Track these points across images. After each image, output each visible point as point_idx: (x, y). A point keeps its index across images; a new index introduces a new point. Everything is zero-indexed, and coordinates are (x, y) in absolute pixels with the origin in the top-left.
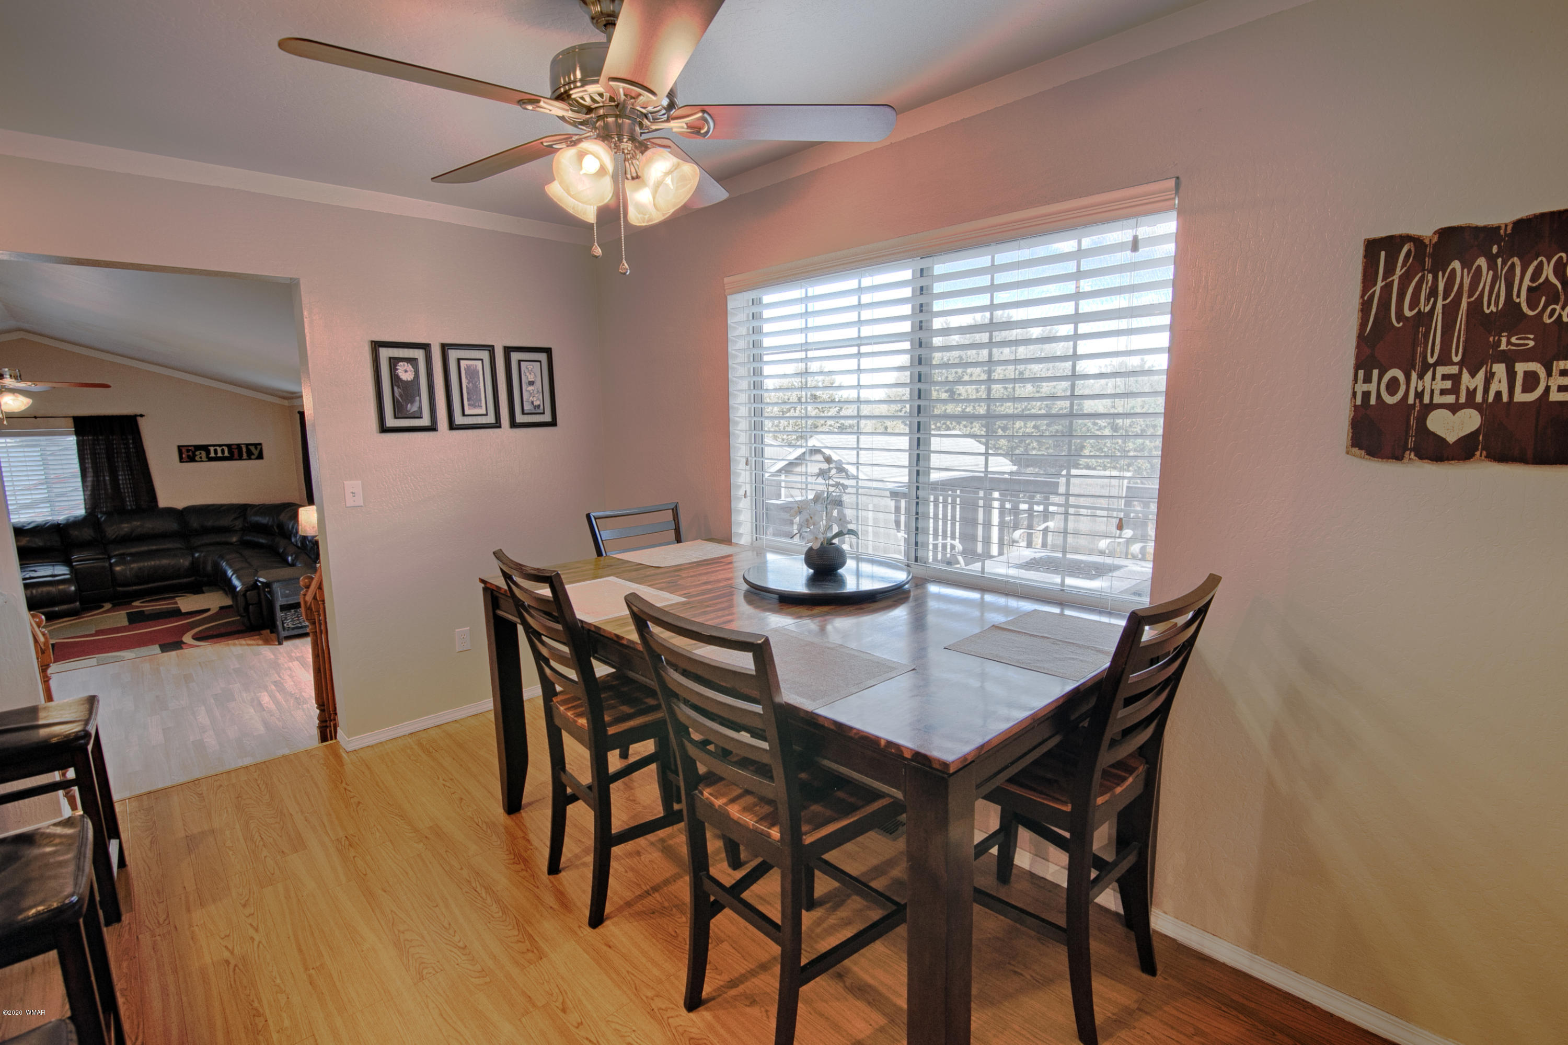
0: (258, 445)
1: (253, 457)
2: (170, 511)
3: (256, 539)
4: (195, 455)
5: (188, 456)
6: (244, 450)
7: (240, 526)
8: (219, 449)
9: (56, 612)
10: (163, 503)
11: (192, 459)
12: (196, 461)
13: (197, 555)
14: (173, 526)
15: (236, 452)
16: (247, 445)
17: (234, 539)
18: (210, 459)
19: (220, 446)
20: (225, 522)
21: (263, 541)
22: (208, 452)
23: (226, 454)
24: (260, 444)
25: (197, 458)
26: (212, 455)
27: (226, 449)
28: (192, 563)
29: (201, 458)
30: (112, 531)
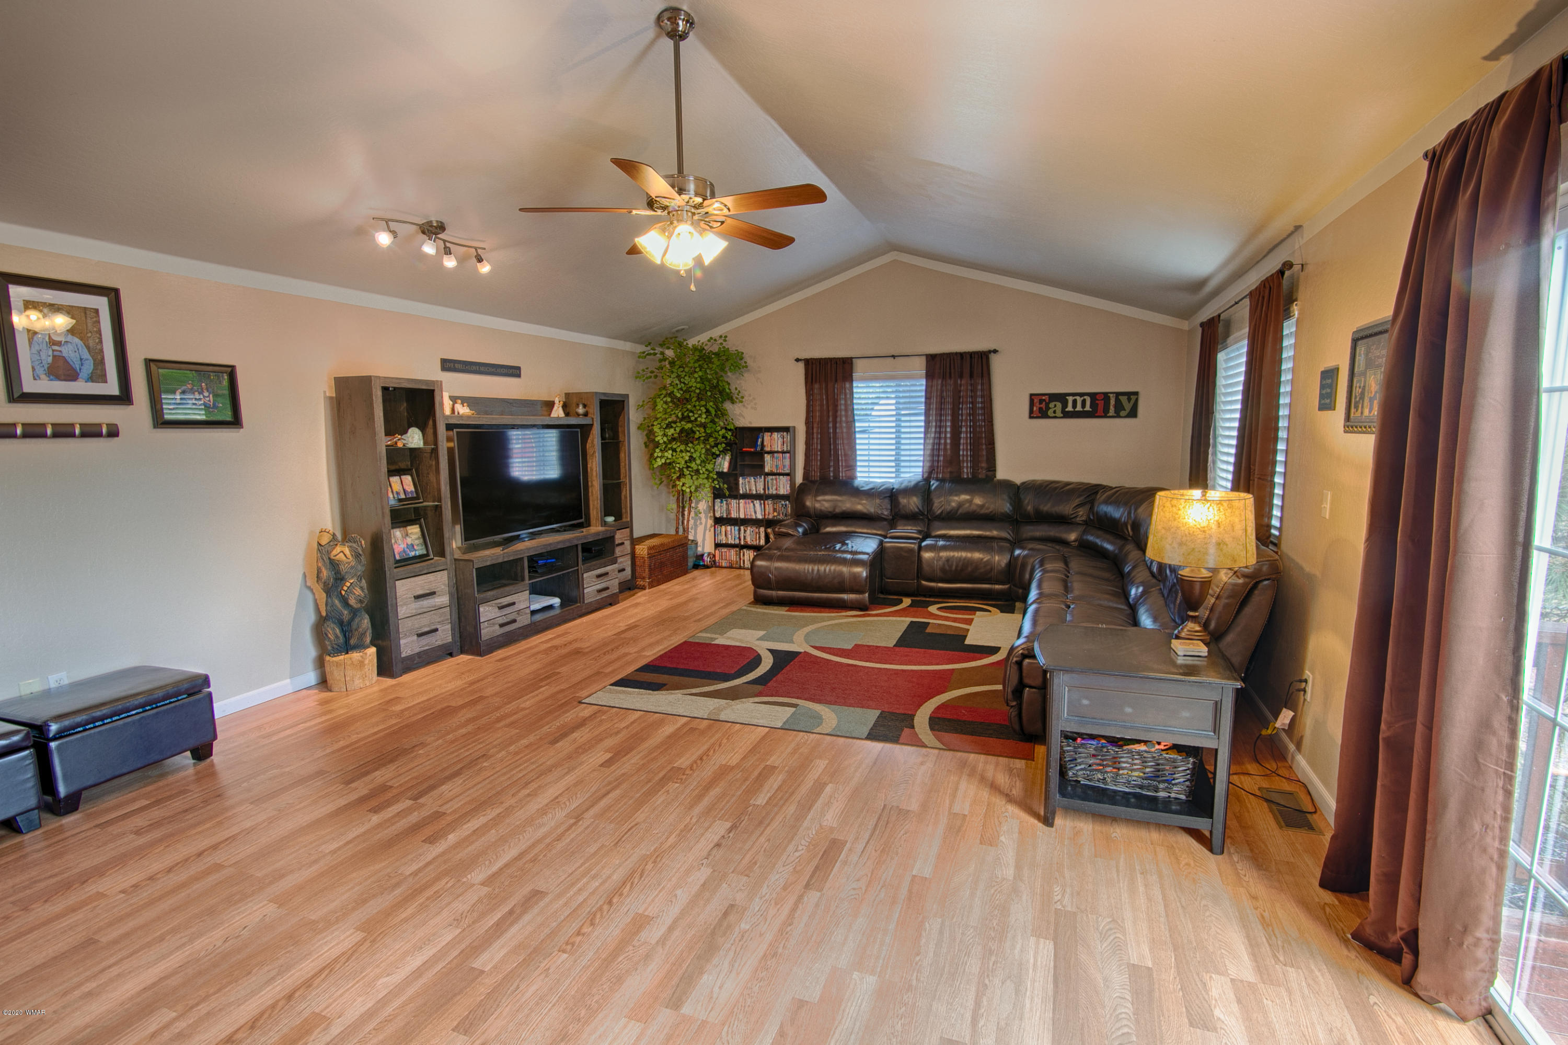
0: (1133, 396)
1: (1123, 413)
2: (1007, 485)
3: (1098, 542)
4: (1048, 408)
5: (1040, 409)
6: (1112, 402)
7: (1083, 519)
8: (1079, 399)
9: (843, 601)
10: (1002, 474)
11: (1043, 414)
12: (1048, 417)
13: (1017, 552)
14: (1005, 506)
15: (1101, 404)
16: (1118, 394)
17: (1072, 537)
18: (1067, 415)
19: (1081, 395)
20: (1066, 509)
21: (1109, 547)
22: (1065, 405)
23: (1088, 408)
24: (1136, 394)
25: (1050, 413)
26: (1070, 408)
27: (1088, 400)
28: (1009, 564)
29: (1055, 412)
30: (940, 504)
